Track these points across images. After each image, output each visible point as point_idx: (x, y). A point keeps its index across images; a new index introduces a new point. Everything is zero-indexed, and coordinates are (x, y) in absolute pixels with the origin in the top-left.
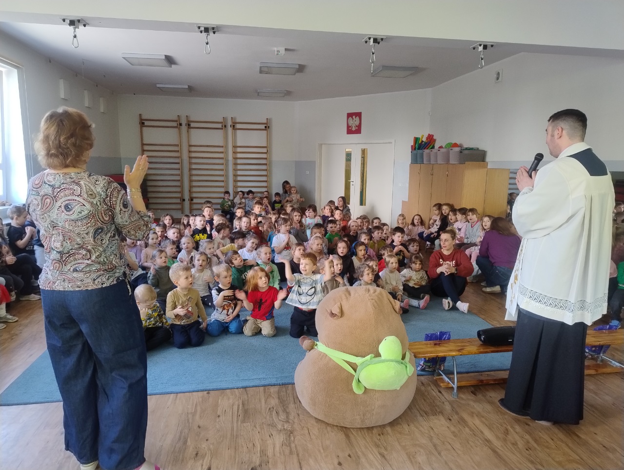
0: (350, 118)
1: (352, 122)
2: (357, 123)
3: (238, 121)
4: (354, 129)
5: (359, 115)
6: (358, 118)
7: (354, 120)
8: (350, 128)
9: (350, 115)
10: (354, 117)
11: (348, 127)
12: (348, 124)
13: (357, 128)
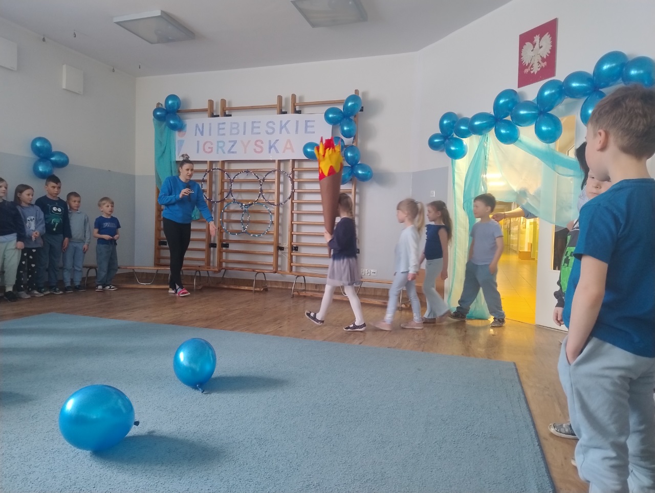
0: (528, 44)
1: (532, 54)
2: (545, 51)
4: (536, 69)
5: (550, 28)
6: (547, 38)
7: (537, 46)
8: (526, 71)
9: (526, 38)
10: (537, 38)
11: (522, 67)
12: (521, 62)
13: (544, 64)
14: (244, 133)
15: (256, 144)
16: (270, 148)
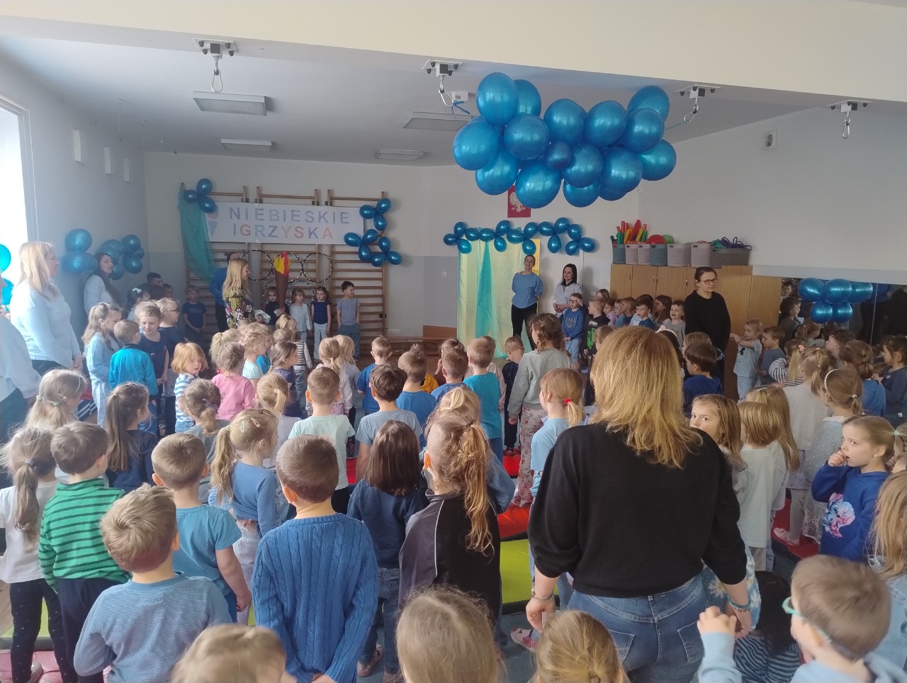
0: (514, 193)
1: (516, 200)
3: (336, 195)
4: (519, 210)
8: (513, 209)
9: (512, 189)
11: (510, 206)
12: (509, 203)
13: (524, 209)
14: (285, 220)
15: (296, 231)
16: (310, 234)
